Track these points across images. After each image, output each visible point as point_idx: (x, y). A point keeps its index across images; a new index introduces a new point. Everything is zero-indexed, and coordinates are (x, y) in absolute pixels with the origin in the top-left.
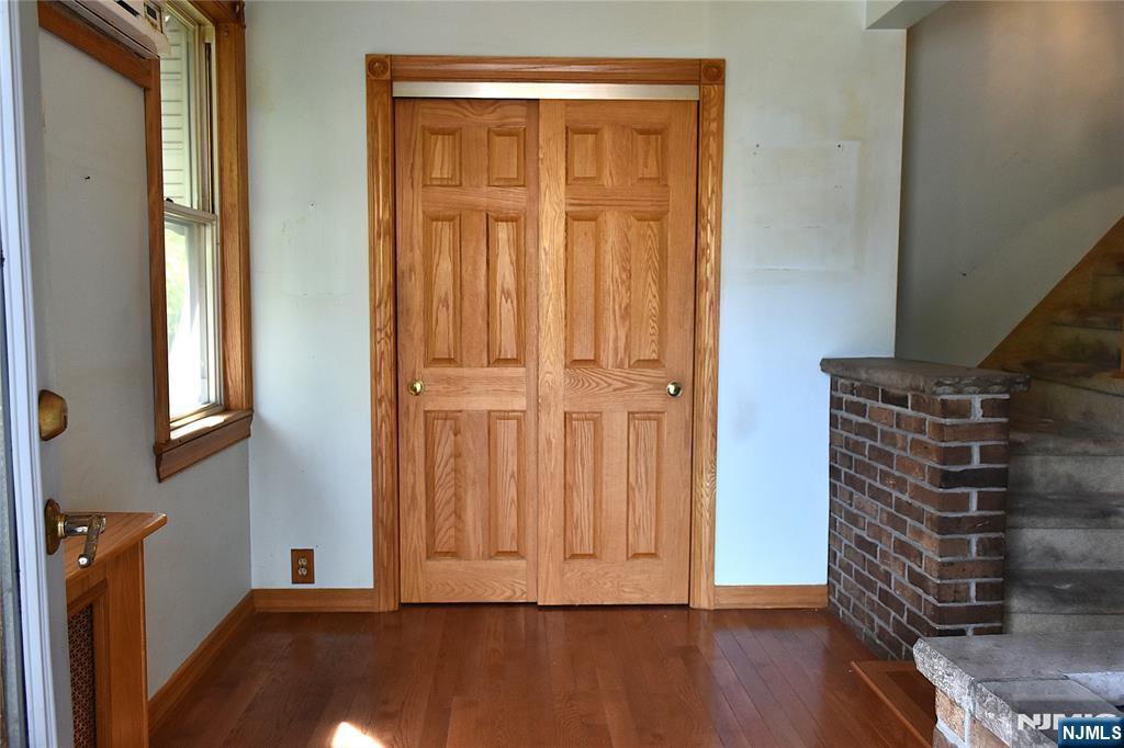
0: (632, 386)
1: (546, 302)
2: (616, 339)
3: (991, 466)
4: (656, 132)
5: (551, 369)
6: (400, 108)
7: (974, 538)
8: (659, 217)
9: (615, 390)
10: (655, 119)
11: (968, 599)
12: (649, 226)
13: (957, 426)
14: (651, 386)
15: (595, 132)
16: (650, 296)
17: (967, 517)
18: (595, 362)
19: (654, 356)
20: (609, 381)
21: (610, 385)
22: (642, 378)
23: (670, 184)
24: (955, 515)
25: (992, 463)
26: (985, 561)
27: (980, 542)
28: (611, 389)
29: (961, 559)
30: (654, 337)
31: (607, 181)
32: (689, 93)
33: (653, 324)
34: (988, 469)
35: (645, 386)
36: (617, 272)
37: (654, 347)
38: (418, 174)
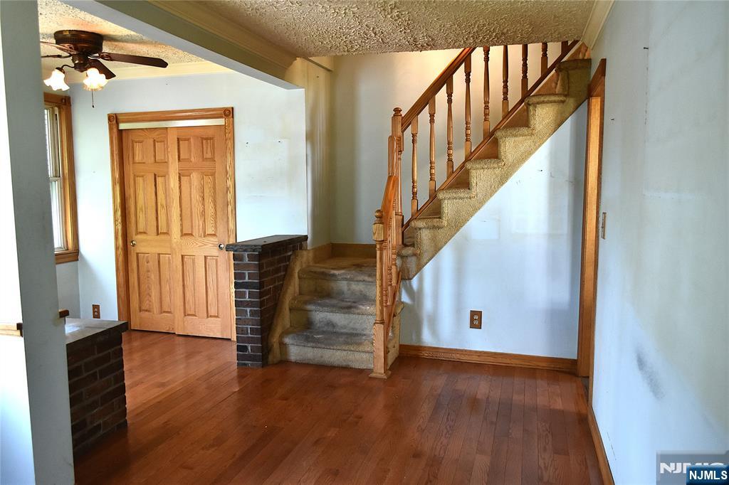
0: (205, 245)
1: (173, 210)
2: (199, 226)
3: (252, 281)
4: (211, 139)
5: (175, 237)
6: (124, 134)
7: (248, 309)
8: (213, 174)
9: (199, 246)
10: (210, 133)
11: (247, 333)
12: (209, 178)
13: (239, 264)
14: (213, 245)
15: (188, 140)
16: (211, 208)
17: (245, 301)
18: (191, 234)
19: (213, 233)
20: (197, 242)
21: (197, 244)
22: (208, 242)
23: (216, 160)
24: (242, 300)
26: (253, 319)
27: (251, 311)
28: (197, 246)
29: (244, 317)
30: (212, 225)
31: (193, 160)
32: (221, 122)
33: (212, 219)
35: (211, 245)
36: (197, 196)
37: (213, 229)
38: (131, 159)
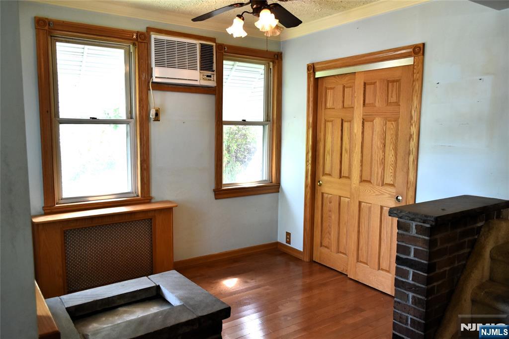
0: (382, 194)
1: (354, 155)
2: (378, 174)
3: (419, 260)
4: (397, 81)
5: (355, 183)
6: (319, 82)
7: (411, 295)
8: (396, 120)
9: (376, 195)
10: (397, 75)
11: (406, 324)
12: (392, 124)
13: (404, 235)
14: (390, 196)
15: (374, 83)
16: (391, 156)
17: (407, 282)
18: (370, 182)
19: (392, 183)
20: (374, 191)
21: (374, 192)
22: (386, 191)
23: (401, 104)
24: (402, 279)
25: (420, 259)
26: (415, 308)
27: (413, 297)
28: (374, 194)
29: (404, 303)
30: (392, 174)
31: (377, 104)
32: (409, 61)
33: (392, 168)
34: (418, 261)
35: (387, 195)
36: (379, 143)
37: (392, 178)
38: (323, 105)
